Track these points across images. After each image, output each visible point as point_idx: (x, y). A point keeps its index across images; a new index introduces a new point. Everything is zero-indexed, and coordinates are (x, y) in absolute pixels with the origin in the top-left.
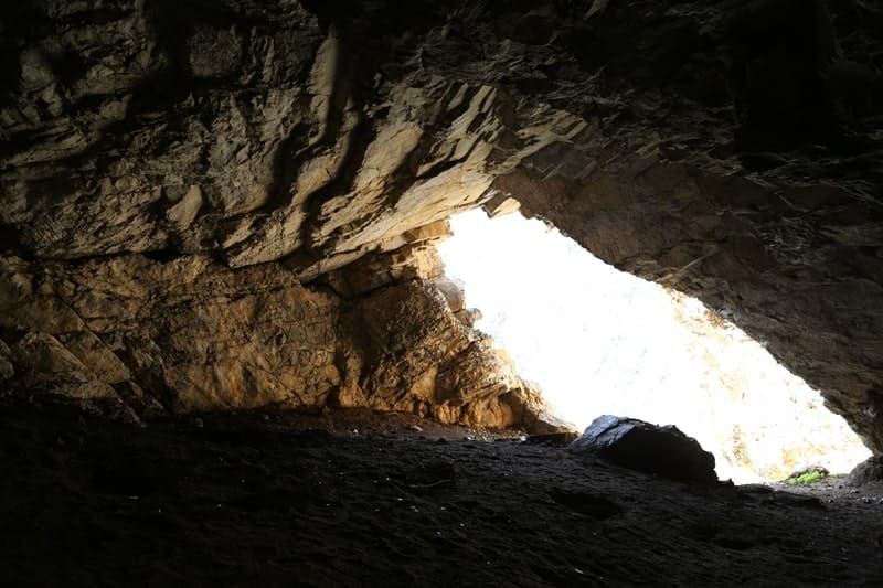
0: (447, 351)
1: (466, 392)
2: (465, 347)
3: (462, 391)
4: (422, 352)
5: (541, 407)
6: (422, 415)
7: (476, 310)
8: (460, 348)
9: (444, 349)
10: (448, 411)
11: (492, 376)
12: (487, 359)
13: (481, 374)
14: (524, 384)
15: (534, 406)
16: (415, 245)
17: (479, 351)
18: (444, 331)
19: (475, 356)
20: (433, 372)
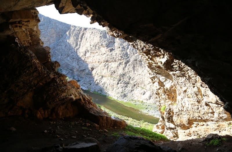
0: (38, 83)
1: (50, 103)
2: (48, 81)
3: (48, 103)
4: (21, 84)
5: (91, 106)
6: (27, 116)
7: (56, 62)
8: (46, 81)
9: (36, 82)
10: (43, 112)
11: (64, 94)
12: (61, 86)
13: (57, 94)
14: (82, 97)
15: (88, 106)
16: (12, 23)
17: (57, 83)
18: (33, 73)
19: (54, 85)
20: (30, 94)
